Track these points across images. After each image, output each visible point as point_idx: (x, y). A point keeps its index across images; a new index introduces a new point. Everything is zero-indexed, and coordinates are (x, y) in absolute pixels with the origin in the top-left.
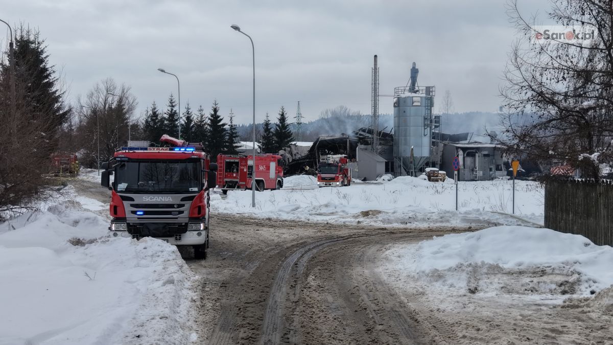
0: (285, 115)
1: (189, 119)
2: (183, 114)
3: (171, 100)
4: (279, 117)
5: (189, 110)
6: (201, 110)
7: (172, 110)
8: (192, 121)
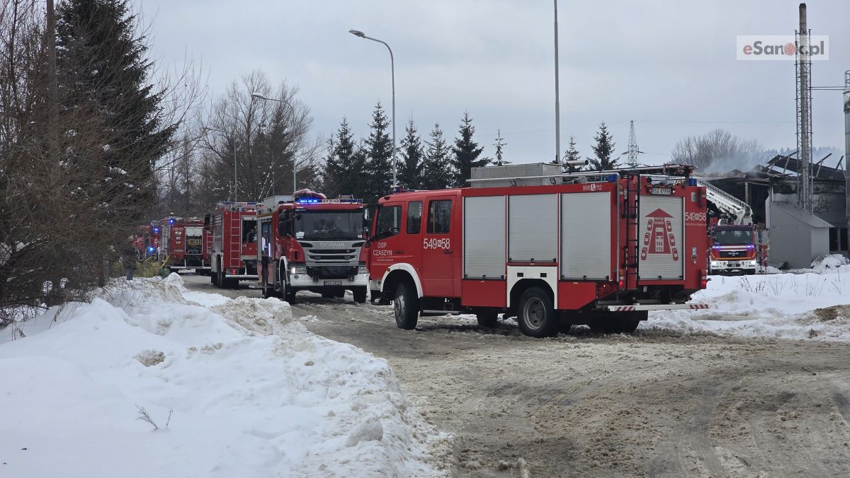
0: (608, 140)
1: (413, 152)
2: (402, 142)
3: (378, 115)
4: (596, 144)
5: (413, 134)
6: (438, 134)
7: (380, 134)
8: (419, 155)
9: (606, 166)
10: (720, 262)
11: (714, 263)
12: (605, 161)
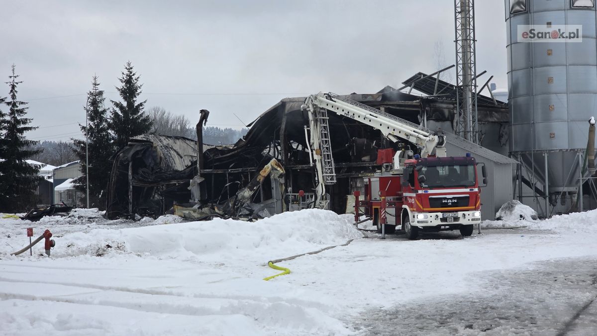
0: (134, 81)
4: (121, 85)
9: (132, 109)
10: (429, 214)
11: (421, 216)
12: (130, 104)
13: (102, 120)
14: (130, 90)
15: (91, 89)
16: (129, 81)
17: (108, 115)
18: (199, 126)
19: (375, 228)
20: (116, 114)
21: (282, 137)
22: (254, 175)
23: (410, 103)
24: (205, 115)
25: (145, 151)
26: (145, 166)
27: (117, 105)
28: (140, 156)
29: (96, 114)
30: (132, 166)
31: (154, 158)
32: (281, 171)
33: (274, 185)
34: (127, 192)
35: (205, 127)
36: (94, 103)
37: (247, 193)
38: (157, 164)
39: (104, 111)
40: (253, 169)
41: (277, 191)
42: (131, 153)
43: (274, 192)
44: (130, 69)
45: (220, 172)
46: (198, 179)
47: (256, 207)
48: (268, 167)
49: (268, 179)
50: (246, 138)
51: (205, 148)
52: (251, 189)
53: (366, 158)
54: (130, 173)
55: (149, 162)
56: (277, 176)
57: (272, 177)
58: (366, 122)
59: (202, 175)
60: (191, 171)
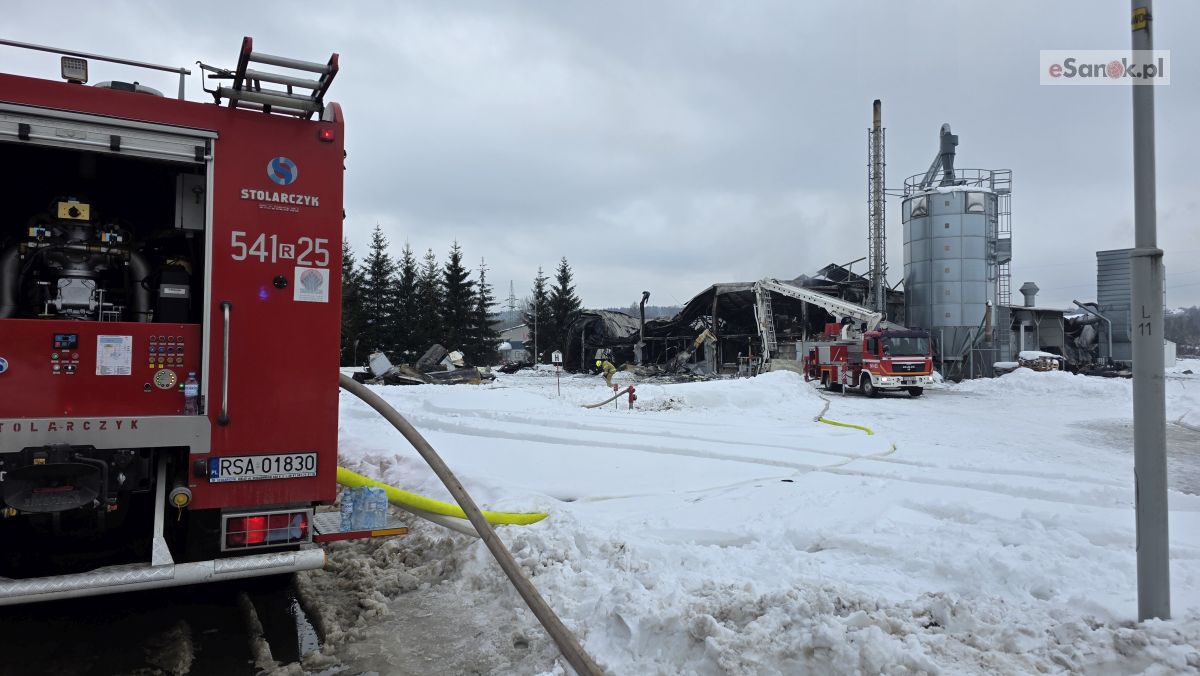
0: (568, 271)
1: (409, 272)
2: (399, 262)
3: (377, 237)
4: (558, 274)
5: (409, 257)
8: (414, 275)
9: (566, 291)
10: (892, 378)
11: (884, 379)
12: (564, 287)
13: (544, 298)
14: (564, 278)
15: (537, 276)
16: (564, 271)
17: (549, 296)
18: (642, 304)
19: (824, 386)
20: (553, 294)
21: (714, 313)
22: (689, 343)
23: (829, 287)
24: (647, 295)
25: (595, 322)
26: (596, 333)
27: (555, 288)
28: (591, 326)
29: (540, 294)
30: (585, 334)
31: (603, 327)
32: (714, 339)
33: (706, 350)
34: (581, 351)
35: (645, 305)
36: (539, 286)
37: (685, 356)
38: (605, 332)
39: (546, 293)
40: (688, 337)
41: (709, 354)
42: (585, 324)
43: (706, 355)
44: (564, 262)
45: (660, 339)
46: (641, 345)
47: (691, 367)
48: (702, 336)
49: (702, 345)
50: (681, 314)
51: (646, 321)
52: (689, 352)
53: (788, 331)
54: (583, 338)
55: (598, 330)
56: (710, 343)
57: (706, 344)
58: (812, 302)
59: (644, 341)
60: (635, 339)
